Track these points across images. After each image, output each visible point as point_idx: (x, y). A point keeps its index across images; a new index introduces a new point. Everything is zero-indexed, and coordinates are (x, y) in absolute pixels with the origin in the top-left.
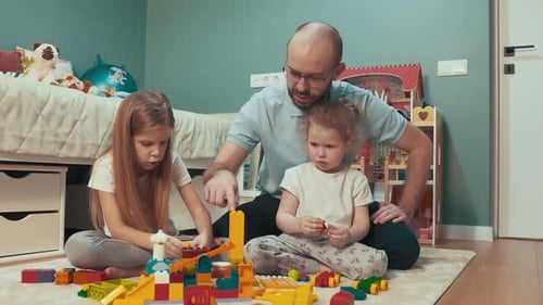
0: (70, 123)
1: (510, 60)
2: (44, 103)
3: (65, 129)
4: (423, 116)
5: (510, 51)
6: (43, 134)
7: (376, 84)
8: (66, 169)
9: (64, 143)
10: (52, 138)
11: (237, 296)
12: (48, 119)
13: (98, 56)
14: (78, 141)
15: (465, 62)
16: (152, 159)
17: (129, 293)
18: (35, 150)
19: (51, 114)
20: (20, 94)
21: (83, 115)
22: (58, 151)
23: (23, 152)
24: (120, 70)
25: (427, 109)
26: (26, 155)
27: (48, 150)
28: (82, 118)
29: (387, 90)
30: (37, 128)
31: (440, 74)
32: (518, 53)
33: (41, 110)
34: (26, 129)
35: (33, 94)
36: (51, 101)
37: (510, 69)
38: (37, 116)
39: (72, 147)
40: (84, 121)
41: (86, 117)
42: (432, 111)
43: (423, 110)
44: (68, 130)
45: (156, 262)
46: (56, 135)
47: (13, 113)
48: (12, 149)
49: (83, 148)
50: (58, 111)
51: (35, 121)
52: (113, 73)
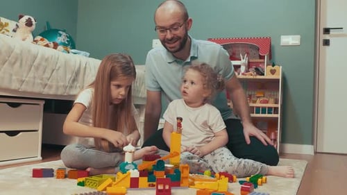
0: (50, 72)
1: (327, 37)
2: (35, 57)
3: (47, 75)
4: (273, 72)
5: (327, 31)
6: (34, 78)
7: (240, 49)
8: (44, 102)
9: (46, 85)
10: (39, 81)
11: (179, 186)
12: (37, 68)
13: (47, 23)
14: (54, 84)
15: (299, 37)
16: (120, 97)
17: (114, 183)
18: (29, 89)
19: (39, 64)
20: (22, 52)
21: (58, 66)
22: (42, 90)
23: (23, 90)
24: (64, 34)
25: (275, 67)
26: (24, 92)
27: (36, 89)
28: (57, 68)
29: (248, 53)
30: (31, 75)
31: (282, 44)
32: (332, 32)
33: (34, 62)
34: (25, 75)
35: (29, 51)
36: (39, 56)
37: (327, 43)
38: (31, 66)
39: (51, 87)
40: (58, 69)
41: (59, 67)
42: (279, 69)
43: (273, 68)
44: (49, 76)
45: (127, 163)
46: (42, 79)
47: (18, 64)
48: (17, 88)
49: (57, 88)
50: (44, 63)
51: (30, 69)
52: (60, 35)
